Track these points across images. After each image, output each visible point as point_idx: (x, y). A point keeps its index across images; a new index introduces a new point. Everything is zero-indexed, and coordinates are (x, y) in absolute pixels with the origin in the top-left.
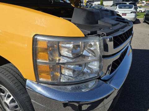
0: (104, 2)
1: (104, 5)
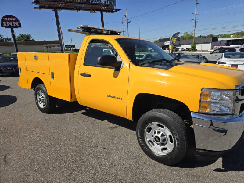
0: (197, 45)
1: (197, 50)
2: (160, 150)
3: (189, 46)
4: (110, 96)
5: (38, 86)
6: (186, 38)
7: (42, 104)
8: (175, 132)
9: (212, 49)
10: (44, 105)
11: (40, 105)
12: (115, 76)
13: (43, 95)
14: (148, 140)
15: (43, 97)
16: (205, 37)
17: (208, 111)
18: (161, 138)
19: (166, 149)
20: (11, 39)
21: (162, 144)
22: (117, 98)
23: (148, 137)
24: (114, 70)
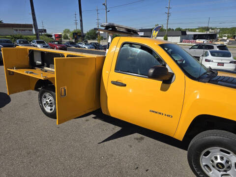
2: (220, 176)
4: (153, 112)
7: (49, 108)
9: (181, 42)
10: (51, 110)
11: (46, 109)
14: (204, 164)
15: (50, 101)
16: (173, 30)
18: (226, 165)
22: (164, 114)
23: (204, 161)
24: (161, 82)
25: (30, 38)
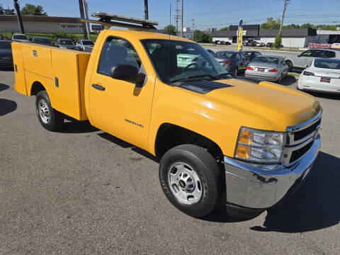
0: (283, 39)
1: (282, 47)
2: (186, 198)
3: (272, 40)
4: (128, 121)
5: (39, 93)
6: (270, 27)
7: (46, 118)
8: (204, 178)
9: (306, 46)
10: (48, 120)
11: (43, 119)
12: (136, 93)
13: (46, 107)
14: (172, 183)
15: (46, 109)
16: (298, 27)
17: (247, 157)
18: (187, 184)
19: (192, 197)
20: (13, 10)
21: (189, 191)
22: (137, 124)
23: (173, 179)
24: (134, 85)
25: (76, 38)
